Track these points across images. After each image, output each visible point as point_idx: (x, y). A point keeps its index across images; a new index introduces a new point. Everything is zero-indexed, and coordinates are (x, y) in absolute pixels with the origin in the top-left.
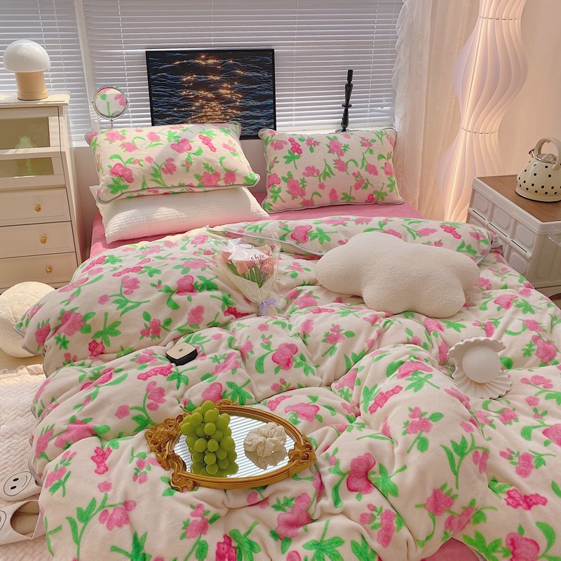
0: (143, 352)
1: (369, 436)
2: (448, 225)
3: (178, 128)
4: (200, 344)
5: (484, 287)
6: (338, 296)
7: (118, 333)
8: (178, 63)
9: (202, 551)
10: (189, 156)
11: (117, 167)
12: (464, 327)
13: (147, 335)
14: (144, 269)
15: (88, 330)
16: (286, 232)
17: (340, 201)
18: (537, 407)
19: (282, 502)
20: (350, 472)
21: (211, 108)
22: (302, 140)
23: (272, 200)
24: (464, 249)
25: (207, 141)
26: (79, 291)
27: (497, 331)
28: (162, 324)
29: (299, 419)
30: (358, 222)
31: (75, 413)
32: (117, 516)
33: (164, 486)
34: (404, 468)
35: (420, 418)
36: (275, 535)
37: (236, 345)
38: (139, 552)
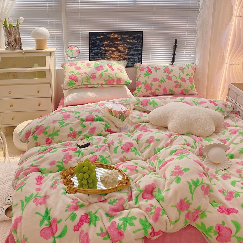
0: (67, 142)
1: (155, 177)
2: (213, 100)
4: (92, 141)
6: (158, 127)
7: (58, 135)
9: (74, 217)
10: (102, 72)
11: (72, 76)
12: (213, 140)
13: (70, 136)
14: (73, 112)
15: (46, 133)
16: (139, 102)
17: (168, 93)
18: (241, 174)
19: (112, 201)
20: (144, 190)
21: (115, 54)
22: (152, 67)
23: (137, 92)
24: (219, 110)
25: (110, 67)
26: (45, 119)
27: (228, 143)
28: (77, 133)
29: (127, 170)
30: (171, 98)
31: (33, 163)
32: (40, 201)
33: (63, 191)
34: (168, 190)
35: (179, 170)
37: (107, 142)
38: (47, 216)
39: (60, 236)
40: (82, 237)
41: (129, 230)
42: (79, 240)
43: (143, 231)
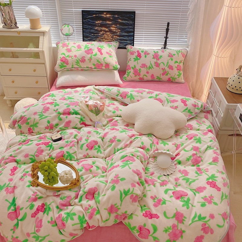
0: (43, 135)
1: (99, 181)
2: (184, 99)
3: (89, 44)
4: (65, 135)
5: (189, 128)
6: (127, 123)
7: (37, 127)
8: (94, 15)
9: (32, 207)
10: (91, 56)
11: (63, 58)
12: (168, 144)
13: (48, 129)
14: (54, 103)
15: (28, 124)
16: (119, 93)
17: (156, 79)
18: (177, 182)
19: (63, 197)
20: (88, 192)
21: (107, 35)
22: (142, 52)
23: (127, 76)
24: (187, 111)
25: (100, 50)
26: (29, 109)
27: (180, 148)
28: (54, 125)
29: (83, 170)
30: (148, 93)
31: (12, 153)
32: (10, 190)
33: (28, 184)
35: (117, 179)
36: (58, 207)
37: (77, 138)
38: (14, 203)
39: (21, 220)
40: (37, 223)
41: (69, 223)
42: (35, 224)
43: (80, 225)
